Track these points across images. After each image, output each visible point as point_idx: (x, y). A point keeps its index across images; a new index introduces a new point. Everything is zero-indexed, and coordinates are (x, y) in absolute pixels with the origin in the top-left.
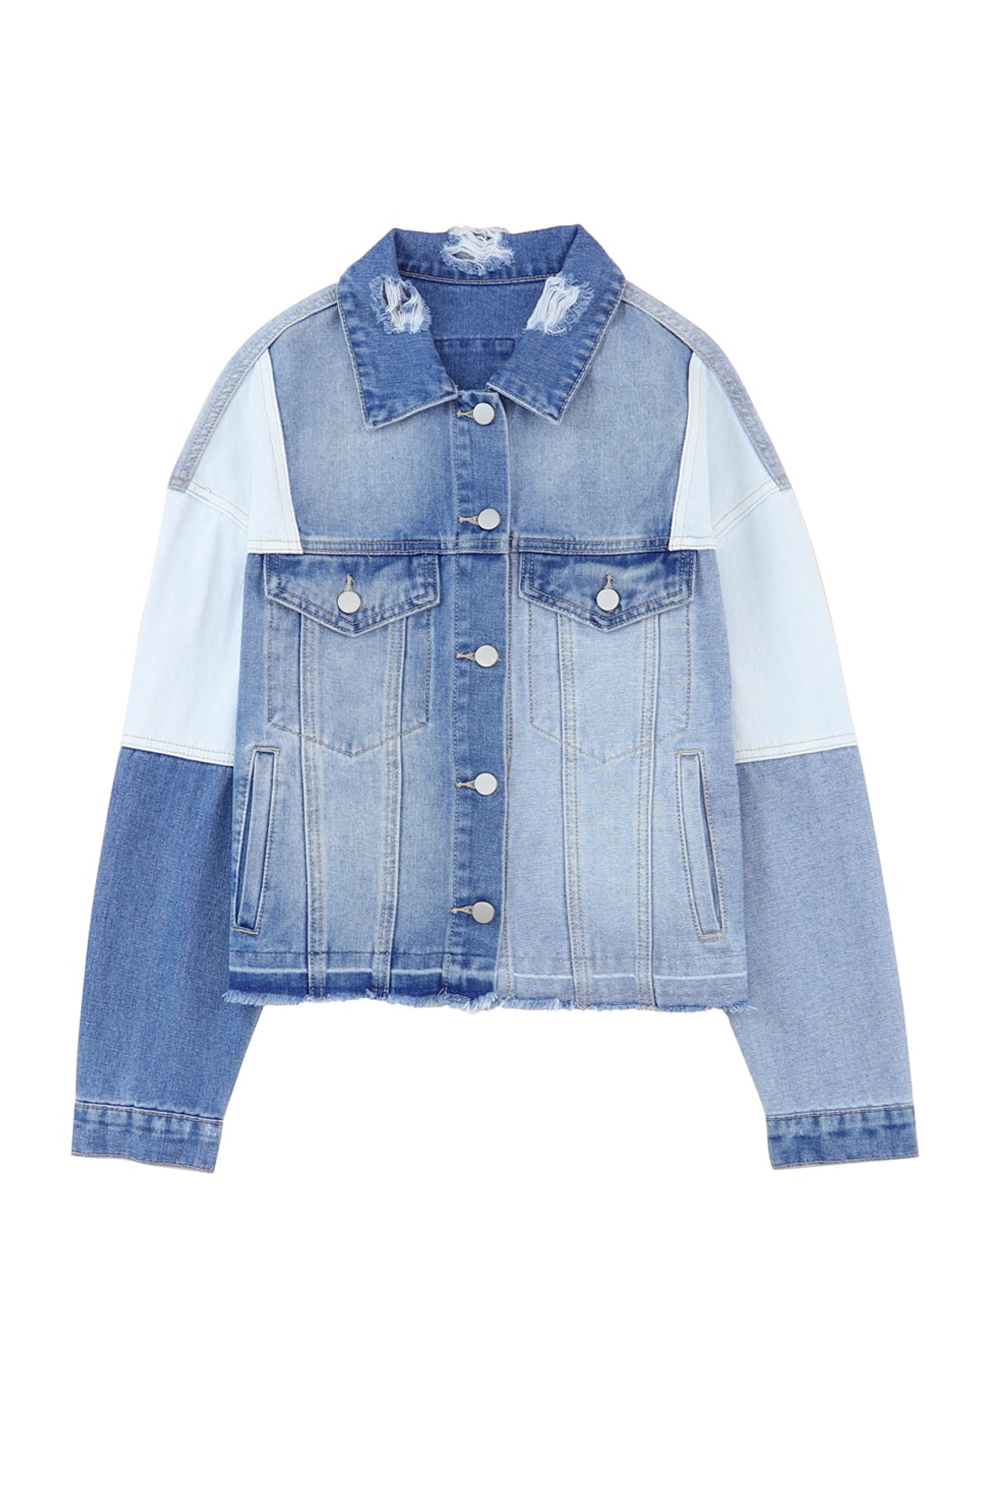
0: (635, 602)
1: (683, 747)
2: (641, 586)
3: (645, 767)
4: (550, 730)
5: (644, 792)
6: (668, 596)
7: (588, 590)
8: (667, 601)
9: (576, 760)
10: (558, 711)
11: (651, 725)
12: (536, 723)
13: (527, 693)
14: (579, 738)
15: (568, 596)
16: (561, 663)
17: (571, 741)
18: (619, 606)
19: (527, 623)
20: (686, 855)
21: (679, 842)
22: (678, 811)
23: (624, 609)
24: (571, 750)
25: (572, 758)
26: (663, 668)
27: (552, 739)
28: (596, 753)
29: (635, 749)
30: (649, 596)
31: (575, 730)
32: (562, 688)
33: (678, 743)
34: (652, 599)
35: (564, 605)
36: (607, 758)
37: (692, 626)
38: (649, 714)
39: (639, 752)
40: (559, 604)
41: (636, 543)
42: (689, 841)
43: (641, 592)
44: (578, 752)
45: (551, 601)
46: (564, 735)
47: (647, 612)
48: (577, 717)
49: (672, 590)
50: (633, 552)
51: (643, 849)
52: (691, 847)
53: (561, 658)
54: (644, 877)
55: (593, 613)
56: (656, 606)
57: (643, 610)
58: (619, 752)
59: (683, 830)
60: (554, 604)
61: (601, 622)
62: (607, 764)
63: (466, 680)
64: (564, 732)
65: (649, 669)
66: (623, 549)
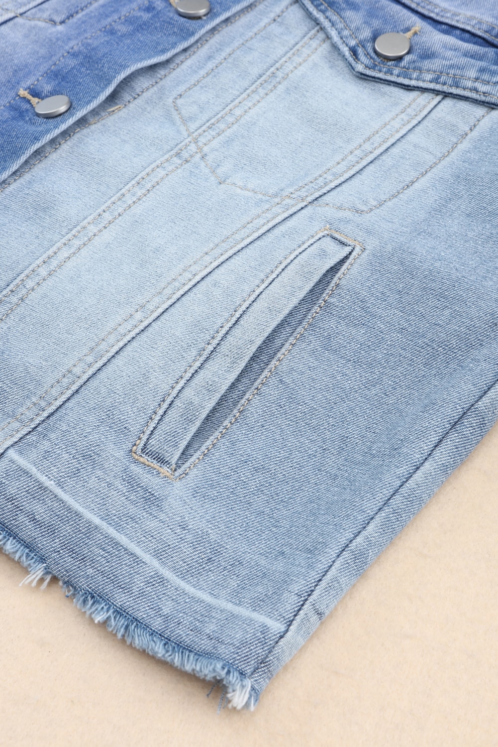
0: (426, 64)
1: (342, 227)
2: (449, 54)
3: (269, 215)
4: (191, 118)
5: (238, 237)
6: (477, 79)
7: (376, 23)
8: (469, 84)
9: (187, 161)
10: (220, 108)
11: (321, 187)
12: (180, 102)
13: (202, 72)
14: (215, 143)
15: (349, 14)
16: (272, 69)
17: (202, 140)
18: (400, 59)
19: (272, 15)
20: (221, 334)
21: (227, 315)
22: (263, 281)
23: (403, 64)
24: (193, 148)
25: (185, 155)
26: (394, 150)
27: (183, 129)
28: (220, 171)
29: (276, 196)
30: (452, 67)
31: (219, 135)
32: (248, 91)
33: (340, 220)
34: (452, 72)
35: (335, 18)
36: (228, 181)
37: (475, 133)
38: (330, 177)
39: (277, 200)
40: (329, 14)
41: (480, 23)
42: (242, 322)
43: (445, 58)
44: (199, 156)
45: (323, 7)
46: (200, 131)
47: (431, 82)
48: (236, 126)
49: (486, 77)
50: (468, 28)
51: (168, 291)
52: (237, 331)
53: (277, 65)
54: (133, 322)
55: (362, 44)
56: (450, 81)
57: (429, 77)
58: (250, 186)
59: (246, 304)
60: (323, 12)
61: (362, 57)
62: (222, 186)
63: (146, 16)
64: (204, 128)
65: (377, 139)
66: (458, 21)
